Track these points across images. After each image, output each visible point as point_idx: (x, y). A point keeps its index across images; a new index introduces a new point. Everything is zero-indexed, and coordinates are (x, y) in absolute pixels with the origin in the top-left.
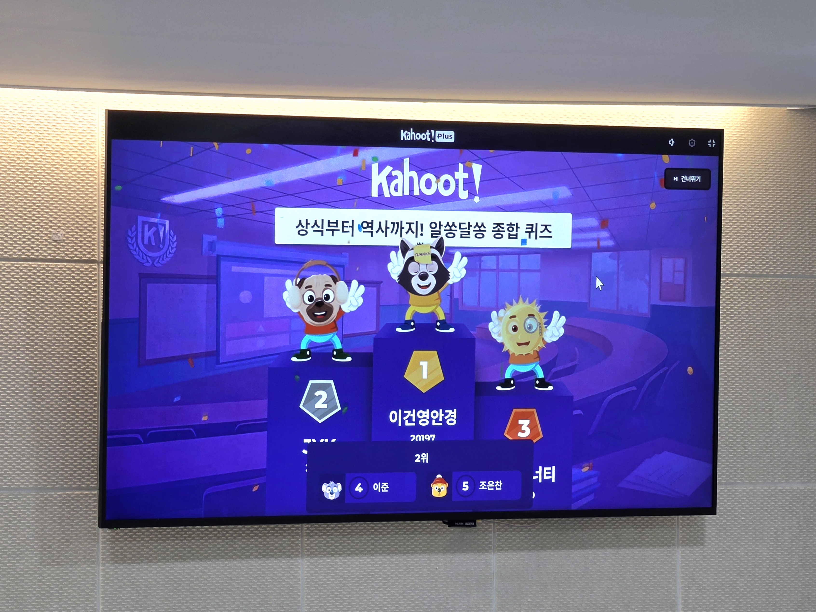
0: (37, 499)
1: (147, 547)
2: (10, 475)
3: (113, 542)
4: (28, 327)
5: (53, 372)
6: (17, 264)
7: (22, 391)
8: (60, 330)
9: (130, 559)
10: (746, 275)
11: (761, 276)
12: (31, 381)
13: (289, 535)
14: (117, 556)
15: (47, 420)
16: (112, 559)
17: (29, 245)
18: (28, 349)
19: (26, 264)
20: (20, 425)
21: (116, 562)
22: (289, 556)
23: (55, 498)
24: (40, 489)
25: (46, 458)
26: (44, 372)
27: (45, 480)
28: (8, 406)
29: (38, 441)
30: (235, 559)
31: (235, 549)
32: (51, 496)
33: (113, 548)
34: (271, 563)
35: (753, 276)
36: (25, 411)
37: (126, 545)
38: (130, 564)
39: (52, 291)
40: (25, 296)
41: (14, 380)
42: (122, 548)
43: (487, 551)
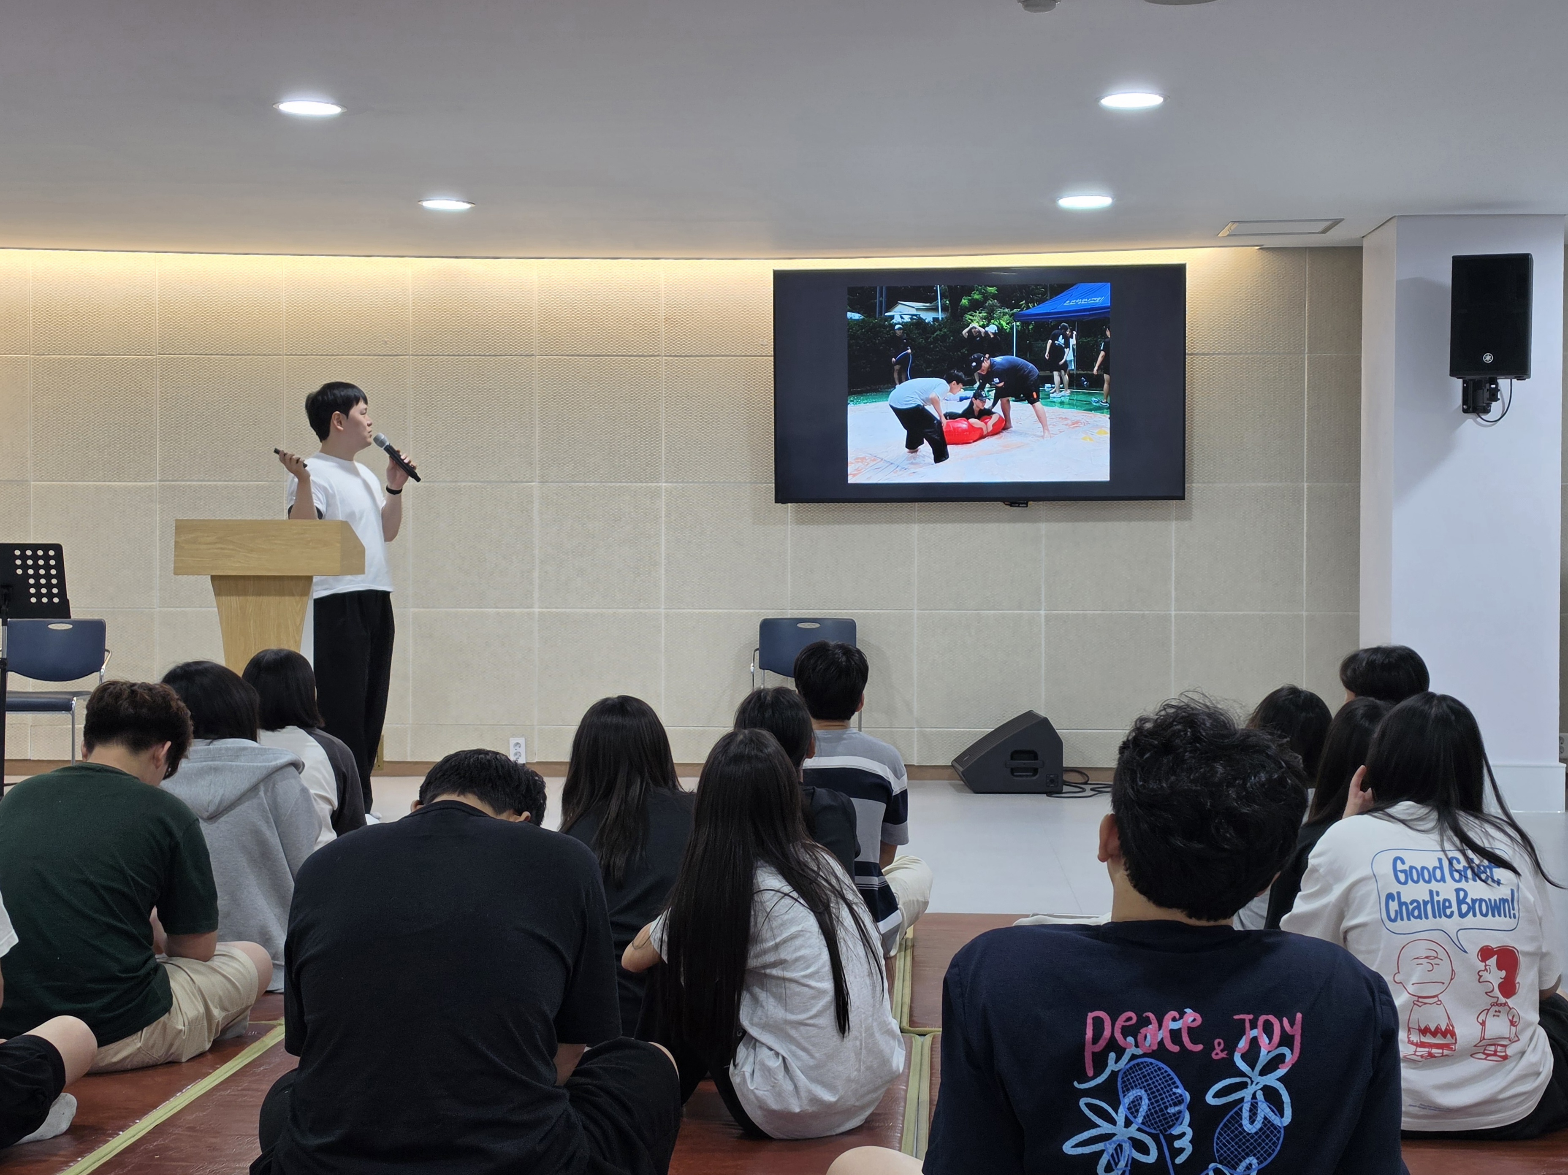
0: (751, 488)
1: (817, 516)
2: (735, 475)
3: (796, 513)
4: (746, 393)
5: (760, 418)
6: (739, 358)
7: (742, 429)
8: (765, 395)
9: (806, 522)
10: (1225, 354)
11: (1236, 354)
12: (748, 423)
13: (906, 510)
14: (799, 520)
15: (757, 444)
16: (796, 522)
17: (746, 348)
18: (745, 405)
19: (744, 358)
20: (741, 447)
21: (798, 524)
22: (906, 523)
23: (762, 488)
24: (753, 483)
25: (756, 466)
26: (755, 418)
27: (756, 478)
28: (734, 437)
29: (752, 457)
30: (872, 524)
31: (872, 518)
32: (759, 486)
33: (796, 516)
34: (895, 526)
35: (1230, 354)
36: (744, 440)
37: (804, 514)
38: (806, 525)
39: (760, 373)
40: (744, 376)
41: (737, 422)
42: (802, 516)
43: (1038, 522)
